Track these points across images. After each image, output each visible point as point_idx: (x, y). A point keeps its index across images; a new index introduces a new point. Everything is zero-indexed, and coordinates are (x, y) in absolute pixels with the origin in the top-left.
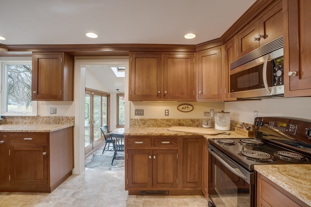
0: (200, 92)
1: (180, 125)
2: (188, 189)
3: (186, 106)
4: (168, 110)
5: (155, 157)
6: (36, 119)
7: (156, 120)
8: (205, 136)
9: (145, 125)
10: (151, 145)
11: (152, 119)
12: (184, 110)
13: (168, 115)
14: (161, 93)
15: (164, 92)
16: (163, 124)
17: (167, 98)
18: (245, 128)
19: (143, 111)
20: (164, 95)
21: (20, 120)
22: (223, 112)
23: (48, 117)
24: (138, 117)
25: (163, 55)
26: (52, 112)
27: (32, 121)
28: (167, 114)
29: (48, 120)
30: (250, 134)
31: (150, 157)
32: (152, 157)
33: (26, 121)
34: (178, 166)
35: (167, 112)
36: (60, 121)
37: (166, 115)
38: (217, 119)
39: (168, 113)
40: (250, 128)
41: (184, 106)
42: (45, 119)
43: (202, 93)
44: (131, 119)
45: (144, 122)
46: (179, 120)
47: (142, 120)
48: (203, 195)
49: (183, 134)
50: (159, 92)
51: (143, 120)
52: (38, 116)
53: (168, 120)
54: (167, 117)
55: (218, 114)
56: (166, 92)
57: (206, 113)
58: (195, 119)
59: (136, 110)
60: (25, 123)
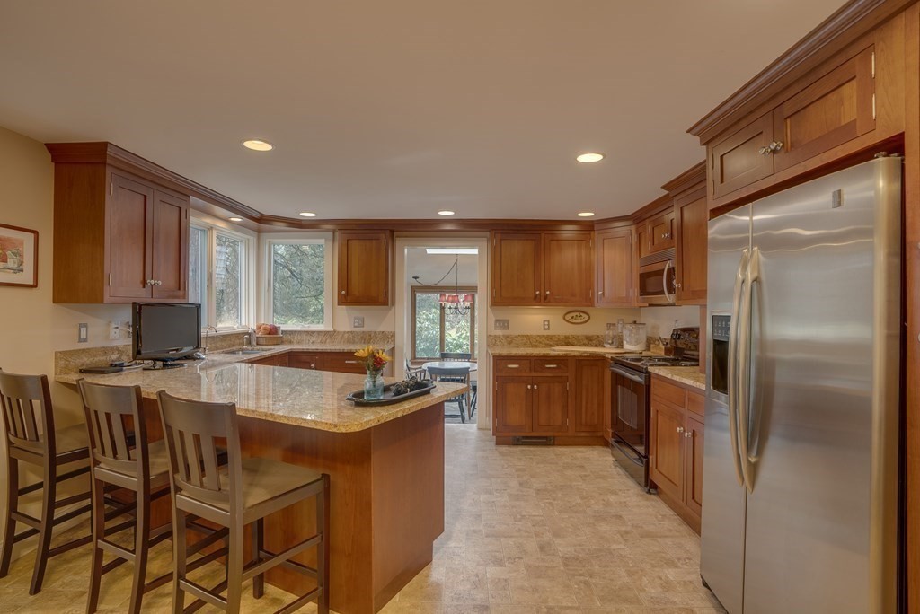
0: (600, 293)
1: (568, 344)
2: (583, 434)
3: (578, 314)
4: (548, 321)
5: (535, 387)
6: (331, 336)
7: (529, 337)
8: (607, 356)
9: (512, 345)
10: (530, 370)
11: (523, 336)
12: (575, 321)
13: (548, 329)
14: (540, 294)
15: (545, 292)
16: (540, 342)
17: (549, 302)
18: (661, 344)
19: (508, 322)
20: (546, 297)
21: (305, 337)
22: (635, 322)
23: (351, 332)
24: (500, 333)
25: (543, 235)
26: (356, 324)
27: (324, 339)
28: (547, 327)
29: (351, 336)
30: (667, 351)
31: (529, 387)
32: (532, 387)
33: (314, 339)
34: (569, 400)
35: (546, 323)
36: (371, 338)
37: (545, 329)
38: (626, 333)
39: (548, 325)
40: (667, 343)
41: (574, 314)
42: (346, 335)
43: (603, 294)
44: (489, 336)
45: (510, 340)
46: (567, 337)
47: (506, 337)
48: (606, 444)
49: (576, 354)
50: (538, 293)
51: (508, 336)
52: (335, 331)
53: (548, 337)
54: (546, 333)
55: (628, 326)
56: (548, 292)
57: (610, 326)
58: (593, 336)
59: (497, 321)
60: (313, 342)
